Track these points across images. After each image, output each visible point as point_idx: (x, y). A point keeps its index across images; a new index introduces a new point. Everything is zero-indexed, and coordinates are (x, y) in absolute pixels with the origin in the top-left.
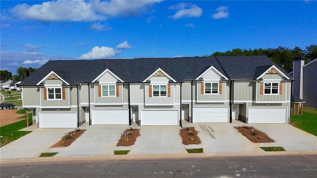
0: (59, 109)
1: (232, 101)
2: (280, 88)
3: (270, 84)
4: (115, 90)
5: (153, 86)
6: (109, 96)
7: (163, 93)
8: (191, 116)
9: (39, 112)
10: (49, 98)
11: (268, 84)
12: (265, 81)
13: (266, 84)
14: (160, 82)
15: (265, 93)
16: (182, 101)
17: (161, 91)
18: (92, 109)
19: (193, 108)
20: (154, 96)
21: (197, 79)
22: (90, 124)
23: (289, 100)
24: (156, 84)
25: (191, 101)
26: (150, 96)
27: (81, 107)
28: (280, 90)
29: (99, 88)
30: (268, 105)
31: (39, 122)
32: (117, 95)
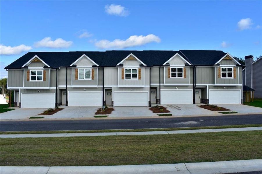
0: (39, 91)
1: (195, 85)
2: (234, 73)
3: (226, 69)
4: (90, 73)
5: (126, 69)
6: (85, 79)
7: (135, 76)
8: (159, 99)
9: (22, 93)
10: (31, 80)
11: (224, 69)
12: (222, 66)
13: (222, 69)
14: (131, 66)
15: (222, 77)
16: (151, 84)
17: (132, 74)
18: (68, 91)
19: (161, 91)
20: (126, 78)
21: (165, 64)
22: (67, 105)
23: (241, 84)
24: (128, 67)
25: (159, 84)
26: (123, 78)
27: (59, 90)
28: (234, 75)
29: (76, 71)
30: (225, 87)
31: (21, 102)
32: (92, 78)
